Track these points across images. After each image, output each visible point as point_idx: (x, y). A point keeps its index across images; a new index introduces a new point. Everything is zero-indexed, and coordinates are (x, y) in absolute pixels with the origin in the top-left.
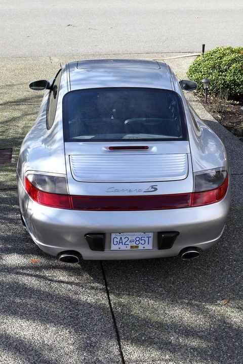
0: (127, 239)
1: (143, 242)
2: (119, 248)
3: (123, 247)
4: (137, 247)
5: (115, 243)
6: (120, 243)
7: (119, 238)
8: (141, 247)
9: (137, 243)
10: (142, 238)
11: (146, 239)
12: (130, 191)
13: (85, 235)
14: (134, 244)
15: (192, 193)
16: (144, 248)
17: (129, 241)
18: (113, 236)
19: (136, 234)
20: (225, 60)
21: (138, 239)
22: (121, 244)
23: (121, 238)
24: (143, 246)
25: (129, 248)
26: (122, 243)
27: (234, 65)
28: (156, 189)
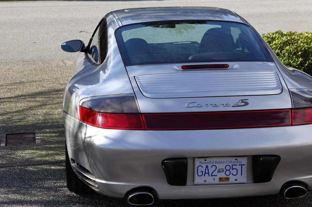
0: (214, 168)
1: (234, 172)
2: (205, 181)
3: (210, 180)
4: (227, 179)
5: (200, 174)
6: (205, 173)
7: (204, 166)
8: (232, 179)
9: (228, 173)
10: (234, 167)
11: (239, 168)
12: (216, 106)
13: (163, 162)
14: (223, 175)
15: (291, 109)
16: (236, 180)
17: (217, 171)
18: (197, 162)
19: (225, 159)
20: (276, 44)
21: (228, 168)
22: (207, 175)
23: (207, 166)
24: (235, 177)
25: (217, 181)
26: (208, 173)
27: (288, 48)
28: (247, 104)
